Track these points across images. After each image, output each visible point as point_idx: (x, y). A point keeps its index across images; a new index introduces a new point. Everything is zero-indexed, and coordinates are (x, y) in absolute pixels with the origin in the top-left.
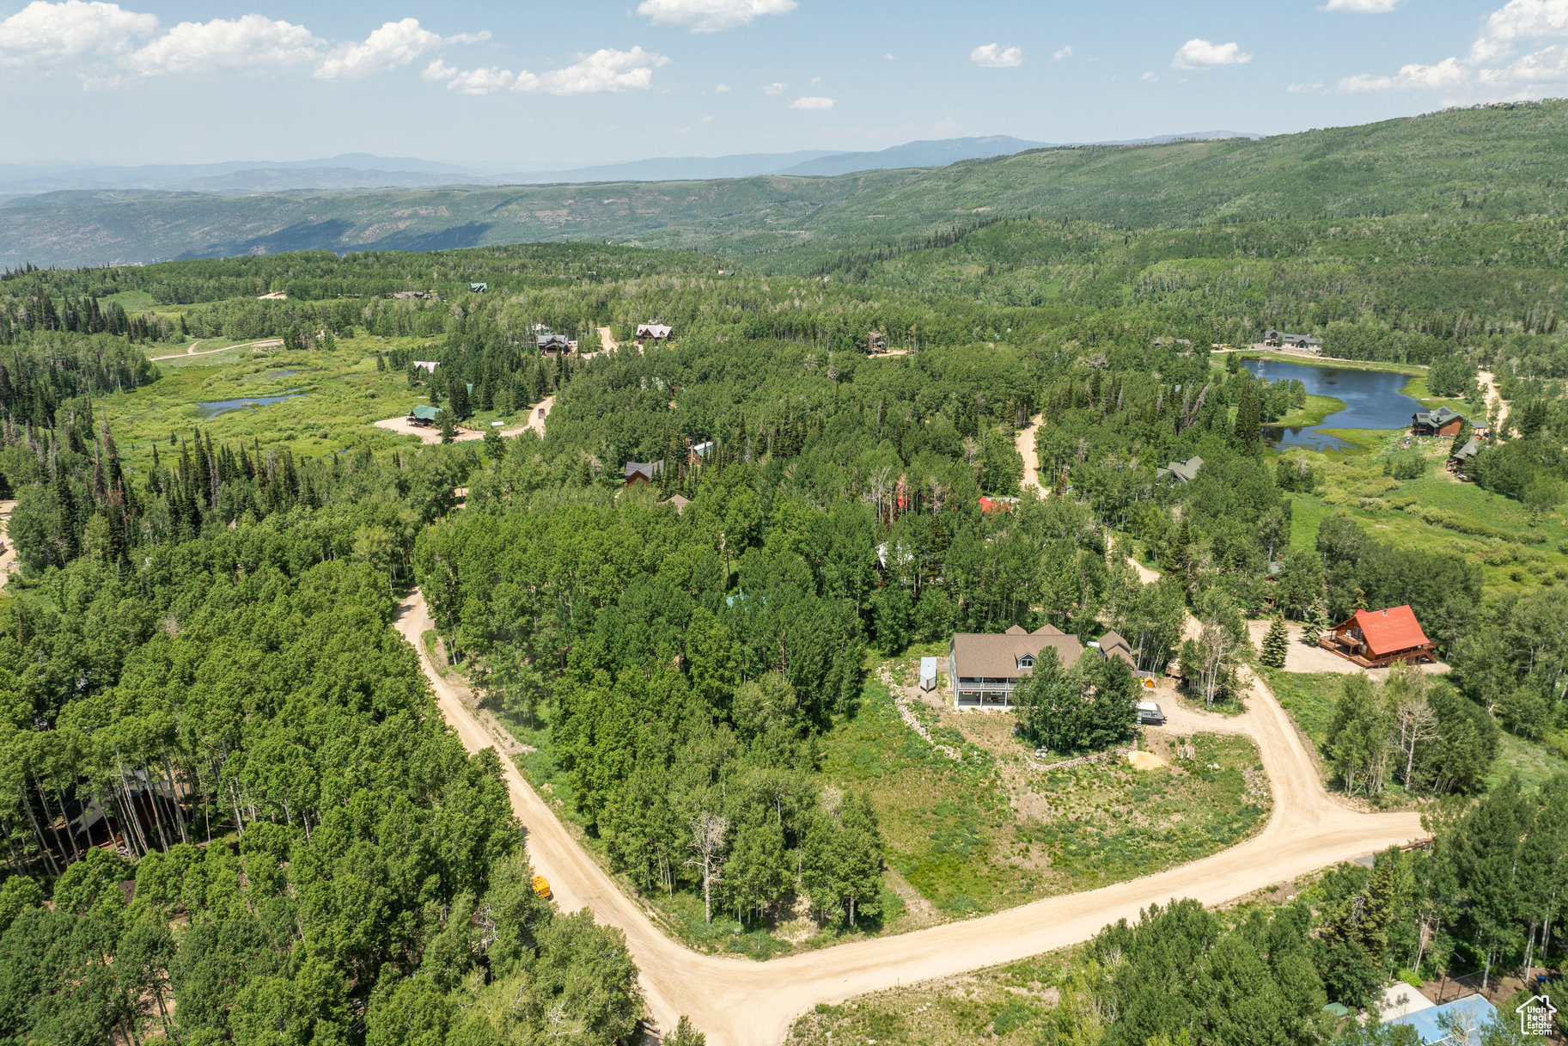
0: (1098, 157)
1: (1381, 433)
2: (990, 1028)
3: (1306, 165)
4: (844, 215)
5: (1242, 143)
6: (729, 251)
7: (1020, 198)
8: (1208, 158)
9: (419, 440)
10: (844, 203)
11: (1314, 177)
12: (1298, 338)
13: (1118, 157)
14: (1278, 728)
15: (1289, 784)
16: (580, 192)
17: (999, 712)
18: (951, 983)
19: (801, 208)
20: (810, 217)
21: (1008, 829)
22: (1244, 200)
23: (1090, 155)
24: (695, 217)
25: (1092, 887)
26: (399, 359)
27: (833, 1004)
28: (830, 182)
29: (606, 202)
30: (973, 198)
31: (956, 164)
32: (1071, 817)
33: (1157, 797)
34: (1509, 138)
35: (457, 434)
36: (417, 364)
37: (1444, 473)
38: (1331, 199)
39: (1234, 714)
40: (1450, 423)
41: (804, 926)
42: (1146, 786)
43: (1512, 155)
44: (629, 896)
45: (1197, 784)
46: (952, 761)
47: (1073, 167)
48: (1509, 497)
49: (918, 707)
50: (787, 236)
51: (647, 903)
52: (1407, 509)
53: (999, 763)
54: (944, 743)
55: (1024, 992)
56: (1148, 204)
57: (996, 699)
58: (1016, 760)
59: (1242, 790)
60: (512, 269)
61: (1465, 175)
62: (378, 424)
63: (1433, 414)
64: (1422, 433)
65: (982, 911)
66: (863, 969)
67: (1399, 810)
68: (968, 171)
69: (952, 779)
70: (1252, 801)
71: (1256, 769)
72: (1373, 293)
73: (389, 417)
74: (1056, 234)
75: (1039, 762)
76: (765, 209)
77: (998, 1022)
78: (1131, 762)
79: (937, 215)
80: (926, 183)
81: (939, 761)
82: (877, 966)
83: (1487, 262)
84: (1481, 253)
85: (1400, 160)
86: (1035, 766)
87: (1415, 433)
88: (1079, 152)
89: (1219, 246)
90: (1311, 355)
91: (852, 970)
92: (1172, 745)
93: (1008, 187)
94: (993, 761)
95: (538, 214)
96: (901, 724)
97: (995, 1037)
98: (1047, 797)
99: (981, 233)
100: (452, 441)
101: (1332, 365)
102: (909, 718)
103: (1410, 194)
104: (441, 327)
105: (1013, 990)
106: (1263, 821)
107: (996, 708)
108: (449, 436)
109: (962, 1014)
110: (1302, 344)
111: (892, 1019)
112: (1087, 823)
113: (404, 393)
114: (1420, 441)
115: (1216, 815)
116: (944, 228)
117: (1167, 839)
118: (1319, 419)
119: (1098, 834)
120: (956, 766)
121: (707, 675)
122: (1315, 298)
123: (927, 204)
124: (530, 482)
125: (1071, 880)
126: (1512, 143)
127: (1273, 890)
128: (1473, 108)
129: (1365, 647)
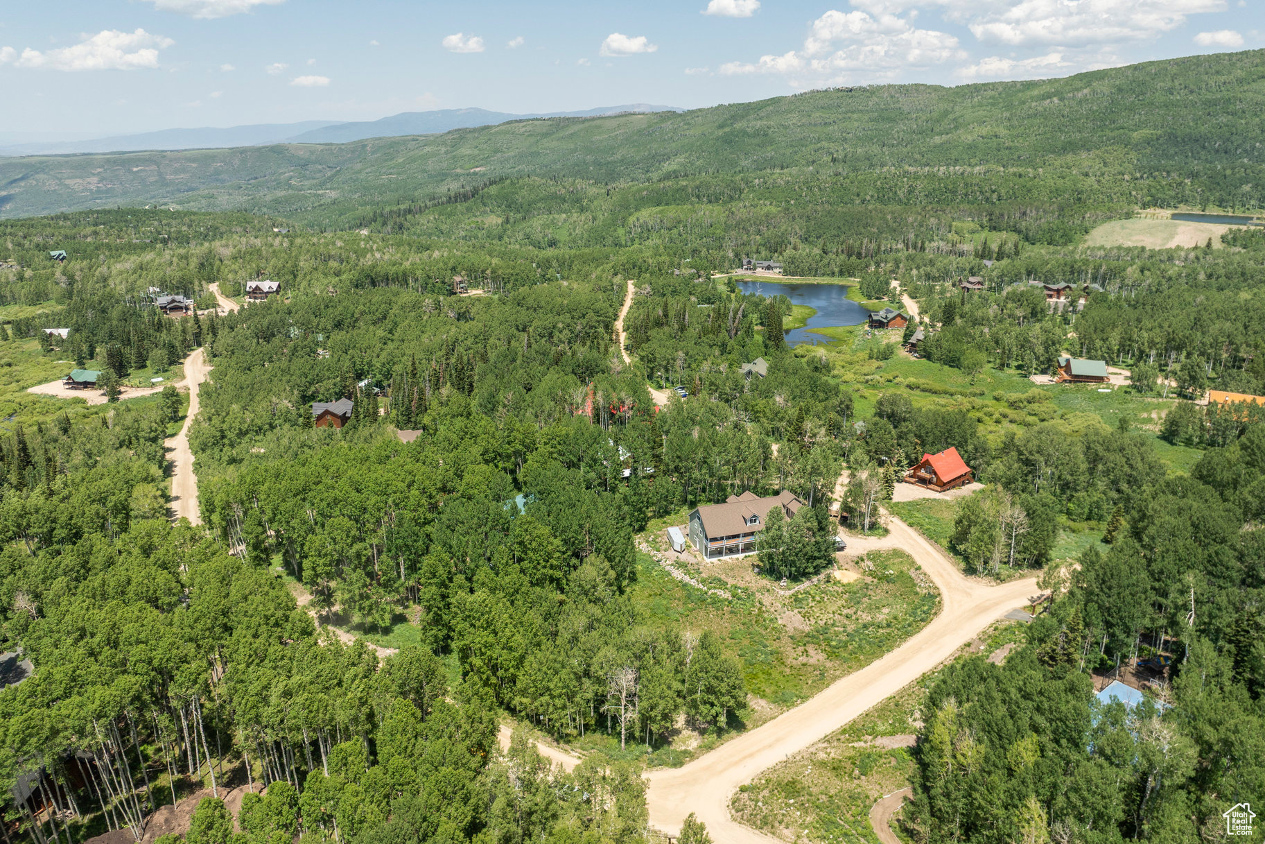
0: (563, 127)
1: (849, 328)
2: (857, 772)
3: (721, 132)
4: (362, 176)
5: (671, 115)
6: (265, 210)
7: (508, 160)
8: (649, 127)
9: (85, 402)
10: (359, 166)
11: (728, 140)
12: (766, 264)
13: (581, 126)
14: (915, 540)
15: (942, 576)
16: (108, 161)
17: (737, 559)
18: (813, 750)
19: (320, 171)
20: (330, 179)
21: (785, 640)
22: (681, 159)
23: (558, 125)
24: (223, 181)
25: (861, 667)
26: (24, 328)
27: (747, 782)
28: (341, 148)
29: (135, 169)
30: (469, 160)
31: (449, 132)
32: (822, 623)
33: (866, 599)
34: (853, 112)
35: (120, 393)
36: (48, 331)
37: (903, 353)
38: (742, 157)
39: (884, 535)
40: (894, 318)
41: (690, 737)
42: (855, 593)
43: (856, 124)
44: (550, 746)
45: (885, 586)
46: (726, 600)
47: (546, 135)
48: (951, 366)
49: (680, 565)
50: (315, 195)
51: (567, 747)
52: (895, 381)
53: (758, 595)
54: (715, 588)
55: (862, 744)
56: (609, 163)
57: (731, 551)
58: (768, 591)
59: (915, 585)
60: (85, 237)
61: (830, 139)
62: (30, 390)
63: (882, 313)
64: (876, 327)
65: (804, 698)
66: (751, 755)
67: (1011, 581)
68: (462, 138)
69: (732, 612)
70: (925, 591)
71: (917, 569)
72: (799, 227)
73: (40, 383)
74: (553, 191)
75: (784, 590)
76: (287, 173)
77: (860, 767)
78: (838, 579)
79: (442, 176)
80: (428, 149)
81: (715, 601)
82: (759, 751)
83: (863, 202)
84: (858, 195)
85: (785, 127)
86: (782, 593)
87: (871, 327)
88: (550, 123)
89: (679, 196)
90: (775, 275)
91: (745, 758)
92: (857, 563)
93: (497, 151)
94: (753, 594)
95: (68, 182)
96: (673, 581)
97: (863, 777)
98: (800, 612)
99: (493, 190)
100: (118, 399)
101: (794, 282)
102: (678, 574)
103: (795, 152)
104: (47, 295)
105: (856, 745)
106: (939, 602)
107: (735, 556)
108: (114, 395)
109: (834, 768)
110: (769, 268)
111: (794, 783)
112: (833, 625)
113: (41, 359)
114: (876, 332)
115: (908, 604)
116: (454, 186)
117: (888, 626)
118: (804, 321)
119: (844, 632)
120: (730, 602)
121: (539, 567)
122: (759, 232)
123: (431, 165)
124: (240, 429)
125: (845, 666)
126: (855, 116)
127: (969, 645)
128: (826, 91)
129: (935, 479)
